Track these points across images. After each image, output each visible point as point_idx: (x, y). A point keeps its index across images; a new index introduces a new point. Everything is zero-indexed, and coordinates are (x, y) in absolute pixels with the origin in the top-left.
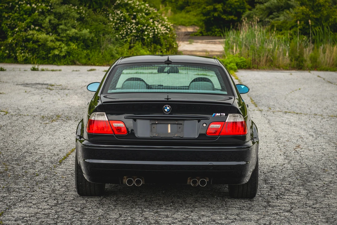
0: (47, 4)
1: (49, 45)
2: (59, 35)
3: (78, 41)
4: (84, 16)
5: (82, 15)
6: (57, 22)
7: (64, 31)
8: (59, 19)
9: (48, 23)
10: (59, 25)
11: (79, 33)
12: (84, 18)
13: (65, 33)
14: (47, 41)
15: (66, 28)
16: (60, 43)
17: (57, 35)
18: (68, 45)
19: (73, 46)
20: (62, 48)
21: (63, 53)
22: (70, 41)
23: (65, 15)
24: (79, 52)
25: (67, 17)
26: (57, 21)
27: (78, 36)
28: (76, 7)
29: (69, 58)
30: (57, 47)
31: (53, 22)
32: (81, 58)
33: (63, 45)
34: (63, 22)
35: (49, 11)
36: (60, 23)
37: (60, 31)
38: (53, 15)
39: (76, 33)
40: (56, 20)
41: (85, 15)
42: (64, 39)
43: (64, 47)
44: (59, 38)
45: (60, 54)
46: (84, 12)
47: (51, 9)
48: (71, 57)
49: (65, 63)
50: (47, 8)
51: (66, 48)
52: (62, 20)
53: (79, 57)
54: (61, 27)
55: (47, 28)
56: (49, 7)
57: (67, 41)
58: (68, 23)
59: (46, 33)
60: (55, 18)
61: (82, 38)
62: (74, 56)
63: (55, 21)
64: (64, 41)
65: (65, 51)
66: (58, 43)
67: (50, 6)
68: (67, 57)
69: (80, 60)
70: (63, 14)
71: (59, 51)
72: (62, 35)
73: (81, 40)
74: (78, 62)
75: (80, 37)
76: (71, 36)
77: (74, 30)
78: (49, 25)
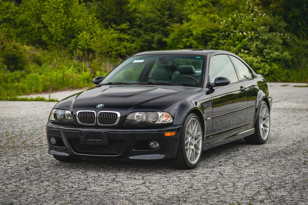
0: (256, 32)
1: (254, 66)
2: (264, 58)
3: (280, 62)
4: (288, 41)
5: (287, 41)
6: (263, 47)
7: (269, 54)
8: (265, 44)
9: (255, 48)
10: (264, 49)
11: (281, 55)
12: (288, 43)
13: (269, 56)
14: (253, 62)
15: (270, 51)
16: (264, 63)
17: (263, 57)
18: (271, 65)
19: (275, 66)
20: (265, 68)
21: (266, 72)
22: (273, 63)
23: (270, 41)
24: (280, 71)
25: (272, 43)
26: (264, 45)
27: (280, 57)
28: (282, 34)
29: (271, 76)
30: (262, 67)
31: (259, 46)
32: (281, 76)
33: (267, 65)
34: (268, 46)
35: (257, 37)
36: (266, 47)
37: (265, 54)
38: (260, 41)
39: (278, 56)
40: (262, 44)
41: (290, 40)
42: (269, 60)
43: (267, 67)
44: (264, 60)
45: (264, 73)
46: (289, 38)
47: (259, 36)
48: (273, 75)
49: (268, 80)
50: (256, 35)
51: (269, 68)
52: (268, 45)
53: (280, 76)
54: (266, 50)
55: (254, 51)
56: (257, 35)
57: (270, 62)
58: (273, 47)
59: (254, 56)
60: (262, 43)
61: (283, 59)
62: (276, 74)
63: (261, 46)
64: (268, 62)
65: (268, 71)
66: (262, 64)
67: (259, 34)
68: (270, 75)
69: (281, 78)
70: (269, 40)
71: (263, 70)
72: (267, 57)
73: (282, 62)
74: (278, 80)
75: (281, 59)
76: (274, 58)
77: (276, 53)
78: (255, 49)
